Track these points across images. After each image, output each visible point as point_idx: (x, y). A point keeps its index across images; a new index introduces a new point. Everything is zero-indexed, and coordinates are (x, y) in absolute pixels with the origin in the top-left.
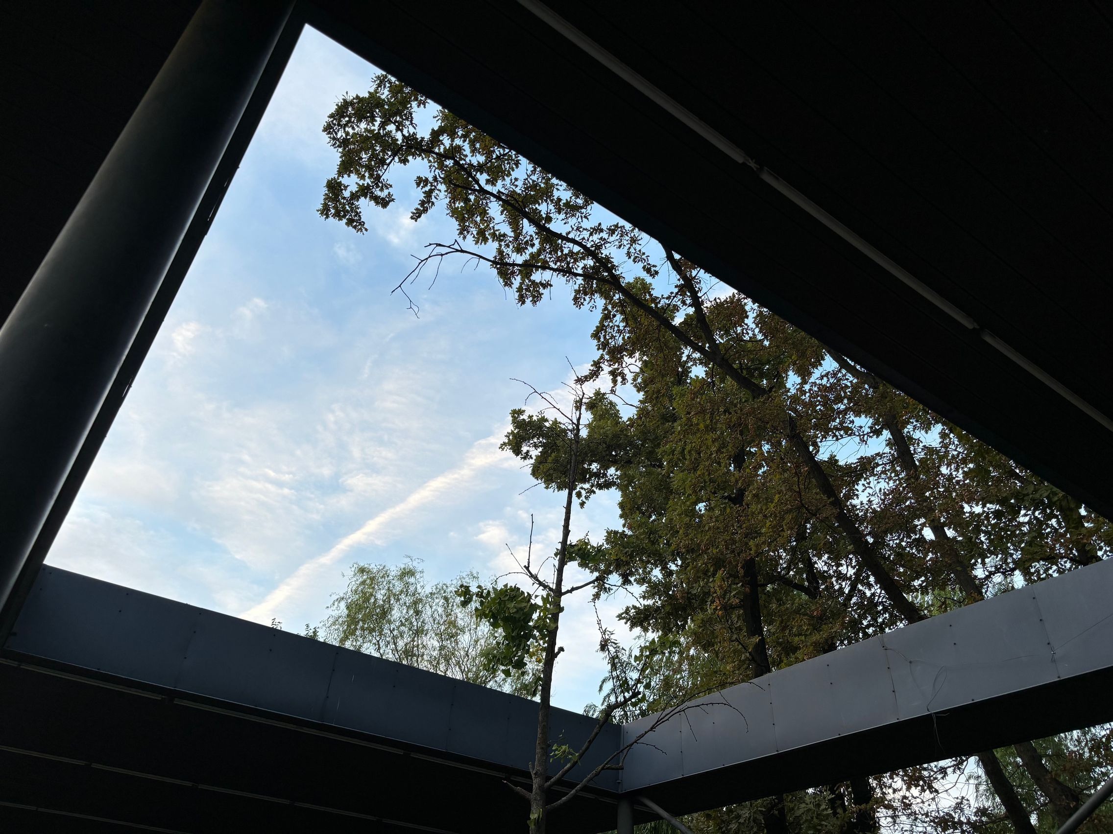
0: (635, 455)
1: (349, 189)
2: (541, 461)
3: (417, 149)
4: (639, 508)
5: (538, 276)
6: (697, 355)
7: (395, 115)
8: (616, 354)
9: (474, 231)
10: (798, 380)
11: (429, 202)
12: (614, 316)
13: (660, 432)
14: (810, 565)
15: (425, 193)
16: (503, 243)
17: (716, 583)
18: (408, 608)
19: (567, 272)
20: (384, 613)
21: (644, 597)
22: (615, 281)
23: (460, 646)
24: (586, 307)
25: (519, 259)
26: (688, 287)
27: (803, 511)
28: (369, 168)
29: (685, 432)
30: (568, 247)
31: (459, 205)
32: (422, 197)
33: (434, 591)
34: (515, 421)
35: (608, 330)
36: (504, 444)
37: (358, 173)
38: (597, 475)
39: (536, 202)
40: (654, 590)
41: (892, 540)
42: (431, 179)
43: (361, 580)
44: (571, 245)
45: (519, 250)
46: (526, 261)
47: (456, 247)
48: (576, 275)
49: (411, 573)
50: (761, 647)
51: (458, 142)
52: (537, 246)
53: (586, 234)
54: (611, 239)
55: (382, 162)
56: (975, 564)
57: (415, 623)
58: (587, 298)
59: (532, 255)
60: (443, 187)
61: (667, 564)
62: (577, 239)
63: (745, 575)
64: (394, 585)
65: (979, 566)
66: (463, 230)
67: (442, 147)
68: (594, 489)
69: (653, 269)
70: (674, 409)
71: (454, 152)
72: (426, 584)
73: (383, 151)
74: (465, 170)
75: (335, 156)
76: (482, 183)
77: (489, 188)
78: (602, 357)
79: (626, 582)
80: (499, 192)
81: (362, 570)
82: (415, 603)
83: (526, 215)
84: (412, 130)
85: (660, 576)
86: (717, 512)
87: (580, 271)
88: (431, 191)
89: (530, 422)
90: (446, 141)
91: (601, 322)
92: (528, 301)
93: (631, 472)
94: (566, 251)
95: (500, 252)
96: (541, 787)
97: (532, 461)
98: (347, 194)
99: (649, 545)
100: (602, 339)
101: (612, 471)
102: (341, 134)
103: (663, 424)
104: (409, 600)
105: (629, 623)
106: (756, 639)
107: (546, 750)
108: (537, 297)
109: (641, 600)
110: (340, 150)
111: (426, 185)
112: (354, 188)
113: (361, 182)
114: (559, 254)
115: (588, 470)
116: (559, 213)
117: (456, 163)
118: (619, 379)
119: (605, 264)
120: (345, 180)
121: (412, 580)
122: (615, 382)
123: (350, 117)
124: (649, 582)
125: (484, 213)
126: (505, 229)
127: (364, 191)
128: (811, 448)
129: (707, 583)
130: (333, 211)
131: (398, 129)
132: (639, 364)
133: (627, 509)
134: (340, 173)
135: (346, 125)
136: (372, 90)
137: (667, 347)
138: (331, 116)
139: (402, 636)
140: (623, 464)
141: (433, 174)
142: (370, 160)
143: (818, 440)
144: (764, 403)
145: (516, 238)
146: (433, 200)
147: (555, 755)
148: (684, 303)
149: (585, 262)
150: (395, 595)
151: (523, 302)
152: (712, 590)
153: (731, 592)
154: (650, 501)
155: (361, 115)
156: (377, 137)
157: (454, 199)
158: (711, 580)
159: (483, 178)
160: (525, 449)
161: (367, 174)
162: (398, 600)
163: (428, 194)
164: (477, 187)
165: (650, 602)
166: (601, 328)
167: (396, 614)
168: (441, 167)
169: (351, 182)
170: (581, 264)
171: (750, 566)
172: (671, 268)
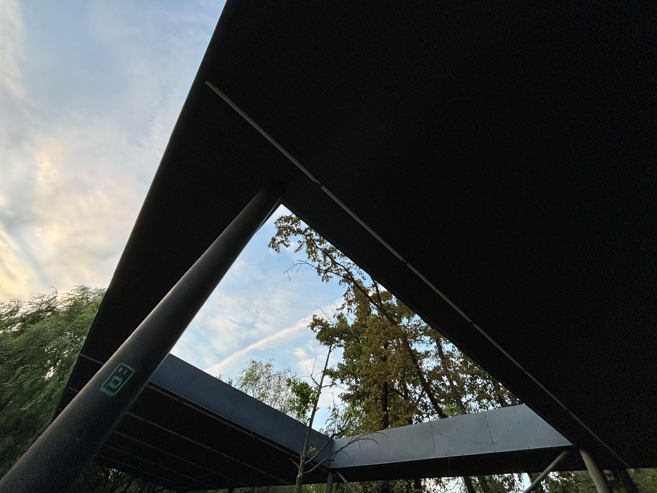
0: (351, 337)
1: (278, 241)
2: (320, 333)
3: (300, 232)
4: (350, 357)
5: (329, 274)
6: (375, 306)
7: (295, 222)
8: (350, 302)
9: (312, 258)
10: (407, 321)
11: (300, 248)
12: (351, 290)
13: (360, 330)
14: (406, 386)
15: (300, 245)
16: (320, 263)
17: (374, 389)
18: (266, 378)
19: (338, 274)
20: (258, 379)
21: (348, 390)
22: (352, 280)
23: (281, 396)
24: (342, 286)
25: (324, 268)
26: (375, 285)
27: (406, 367)
28: (285, 235)
29: (369, 333)
30: (339, 267)
31: (309, 250)
32: (299, 246)
33: (276, 374)
34: (314, 319)
35: (349, 294)
36: (309, 326)
37: (281, 236)
38: (337, 342)
39: (332, 252)
40: (352, 388)
41: (434, 382)
42: (302, 242)
43: (252, 365)
44: (341, 267)
45: (325, 265)
46: (326, 269)
47: (306, 262)
48: (341, 276)
49: (270, 366)
50: (386, 416)
51: (312, 232)
52: (330, 265)
53: (346, 264)
54: (353, 267)
55: (289, 234)
56: (463, 396)
57: (267, 385)
58: (343, 283)
59: (328, 268)
60: (305, 244)
61: (357, 379)
62: (343, 265)
63: (384, 388)
64: (263, 369)
65: (464, 397)
66: (309, 257)
67: (307, 233)
68: (336, 346)
69: (365, 278)
70: (366, 323)
71: (310, 235)
72: (274, 371)
73: (290, 232)
74: (313, 240)
75: (276, 231)
76: (317, 245)
77: (319, 246)
78: (345, 303)
79: (342, 382)
80: (322, 248)
81: (253, 362)
82: (269, 377)
83: (328, 256)
84: (299, 227)
85: (355, 383)
86: (376, 363)
87: (342, 275)
88: (302, 245)
89: (318, 320)
90: (309, 231)
91: (347, 292)
92: (325, 281)
93: (349, 343)
94: (339, 268)
95: (319, 265)
96: (303, 464)
97: (317, 333)
98: (277, 242)
99: (352, 371)
100: (346, 297)
101: (342, 341)
102: (279, 225)
103: (362, 328)
104: (267, 375)
105: (342, 399)
106: (385, 413)
107: (308, 448)
108: (327, 281)
109: (347, 391)
110: (278, 229)
111: (300, 243)
112: (279, 241)
113: (282, 239)
114: (337, 268)
115: (335, 340)
116: (339, 257)
117: (311, 238)
118: (350, 311)
119: (350, 274)
120: (277, 238)
121: (270, 368)
122: (348, 312)
123: (282, 221)
124: (350, 385)
125: (316, 253)
126: (322, 259)
127: (282, 242)
128: (410, 345)
129: (370, 389)
130: (272, 246)
131: (296, 226)
132: (357, 306)
133: (346, 355)
134: (276, 236)
135: (281, 223)
136: (290, 215)
137: (366, 303)
138: (277, 220)
139: (262, 389)
140: (347, 339)
141: (303, 240)
142: (286, 233)
143: (412, 343)
144: (396, 328)
145: (324, 262)
146: (302, 247)
147: (310, 451)
148: (373, 290)
149: (344, 272)
150: (263, 373)
151: (323, 281)
152: (372, 392)
153: (378, 393)
154: (354, 355)
155: (285, 221)
156: (289, 228)
157: (308, 248)
158: (372, 387)
159: (317, 243)
160: (315, 328)
161: (284, 237)
162: (263, 375)
163: (301, 246)
164: (315, 246)
165: (350, 392)
166: (346, 294)
167: (262, 379)
168: (306, 238)
169: (279, 239)
170: (343, 272)
171: (386, 384)
172: (371, 278)
